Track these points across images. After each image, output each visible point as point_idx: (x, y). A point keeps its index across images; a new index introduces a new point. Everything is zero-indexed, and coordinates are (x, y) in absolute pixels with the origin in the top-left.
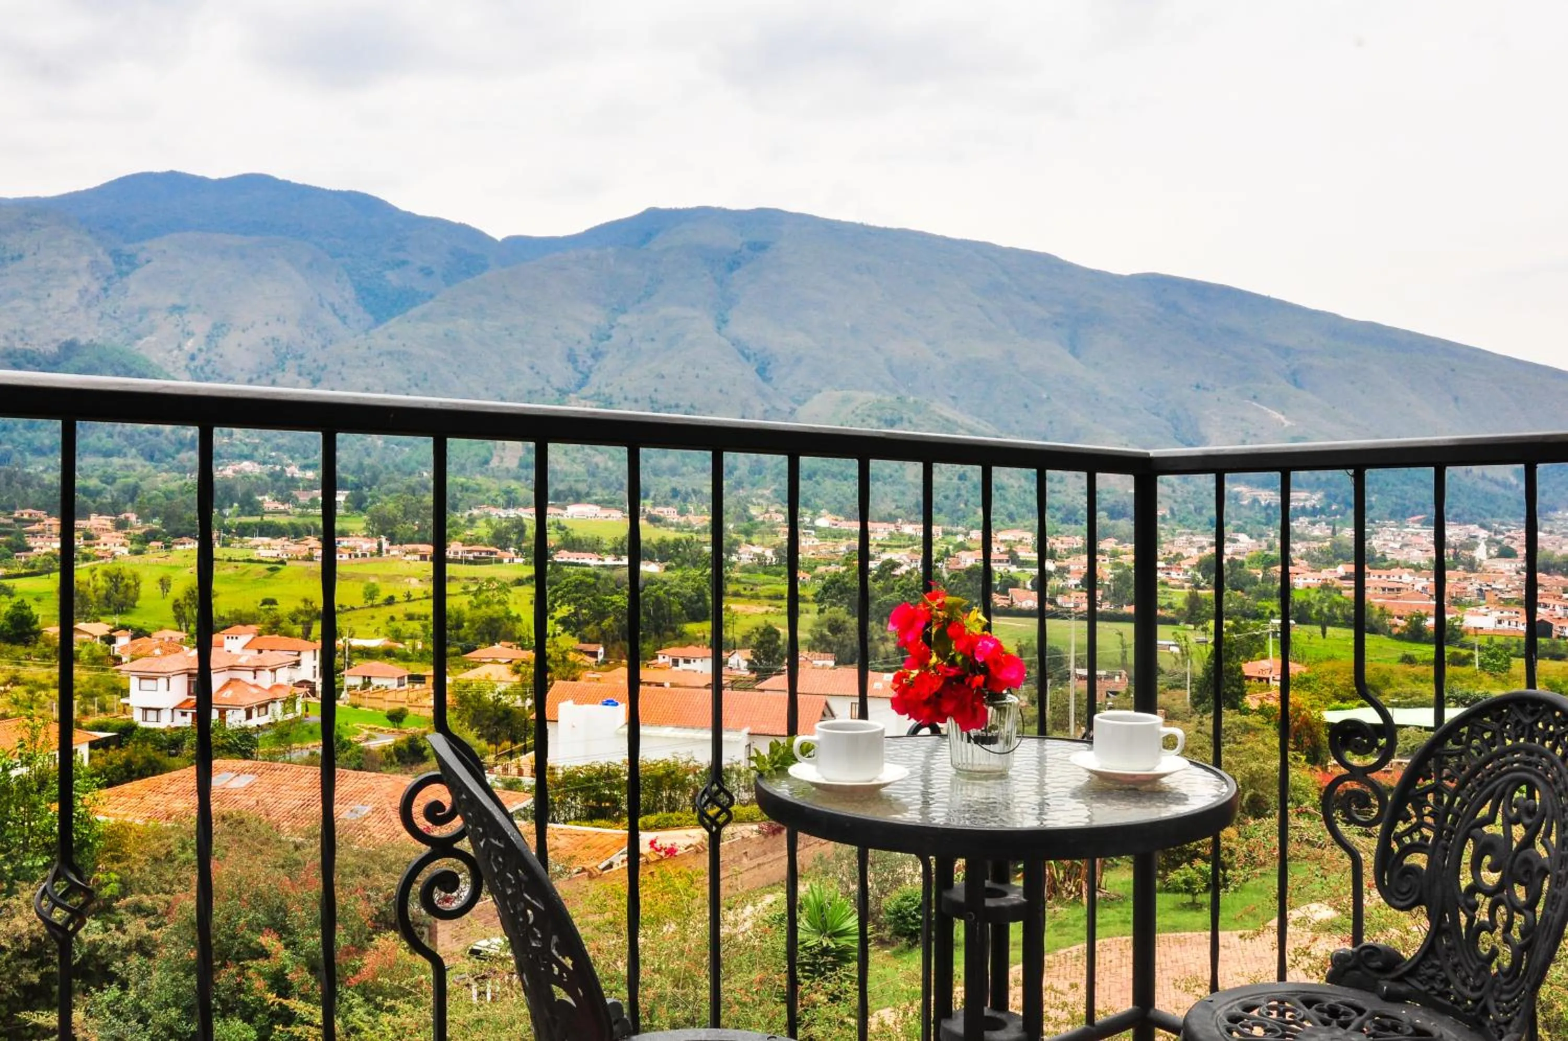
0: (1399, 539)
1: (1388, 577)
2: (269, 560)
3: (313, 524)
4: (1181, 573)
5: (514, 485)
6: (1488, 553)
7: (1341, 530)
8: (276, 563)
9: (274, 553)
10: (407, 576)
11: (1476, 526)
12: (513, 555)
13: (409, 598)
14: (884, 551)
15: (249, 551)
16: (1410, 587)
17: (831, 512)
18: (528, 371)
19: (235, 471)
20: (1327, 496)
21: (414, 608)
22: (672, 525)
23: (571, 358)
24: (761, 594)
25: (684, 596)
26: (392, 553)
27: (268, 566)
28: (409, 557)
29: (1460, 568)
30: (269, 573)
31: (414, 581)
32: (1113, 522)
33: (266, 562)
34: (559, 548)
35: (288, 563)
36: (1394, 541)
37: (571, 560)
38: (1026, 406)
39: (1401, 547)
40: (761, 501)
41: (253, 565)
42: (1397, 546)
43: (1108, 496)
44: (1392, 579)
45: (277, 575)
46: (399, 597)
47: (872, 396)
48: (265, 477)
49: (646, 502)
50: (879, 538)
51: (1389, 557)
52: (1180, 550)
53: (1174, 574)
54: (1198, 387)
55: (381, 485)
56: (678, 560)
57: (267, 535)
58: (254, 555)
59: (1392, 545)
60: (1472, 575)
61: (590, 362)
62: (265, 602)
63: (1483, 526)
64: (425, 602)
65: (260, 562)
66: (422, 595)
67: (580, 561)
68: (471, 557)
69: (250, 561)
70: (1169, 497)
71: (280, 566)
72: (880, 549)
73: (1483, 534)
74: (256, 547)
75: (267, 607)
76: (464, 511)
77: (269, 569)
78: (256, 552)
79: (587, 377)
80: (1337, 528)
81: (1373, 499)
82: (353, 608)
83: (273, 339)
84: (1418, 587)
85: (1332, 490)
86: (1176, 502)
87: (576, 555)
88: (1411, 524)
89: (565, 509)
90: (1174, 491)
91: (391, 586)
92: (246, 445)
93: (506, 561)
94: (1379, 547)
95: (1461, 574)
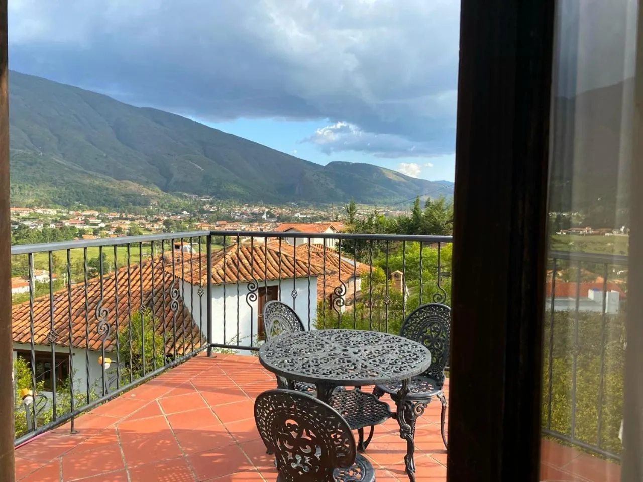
0: (240, 212)
4: (158, 226)
11: (265, 207)
29: (257, 222)
38: (96, 159)
47: (21, 151)
50: (24, 216)
51: (235, 218)
53: (155, 227)
54: (169, 154)
59: (237, 214)
63: (267, 207)
73: (267, 210)
80: (219, 208)
88: (244, 207)
94: (233, 215)
95: (257, 224)
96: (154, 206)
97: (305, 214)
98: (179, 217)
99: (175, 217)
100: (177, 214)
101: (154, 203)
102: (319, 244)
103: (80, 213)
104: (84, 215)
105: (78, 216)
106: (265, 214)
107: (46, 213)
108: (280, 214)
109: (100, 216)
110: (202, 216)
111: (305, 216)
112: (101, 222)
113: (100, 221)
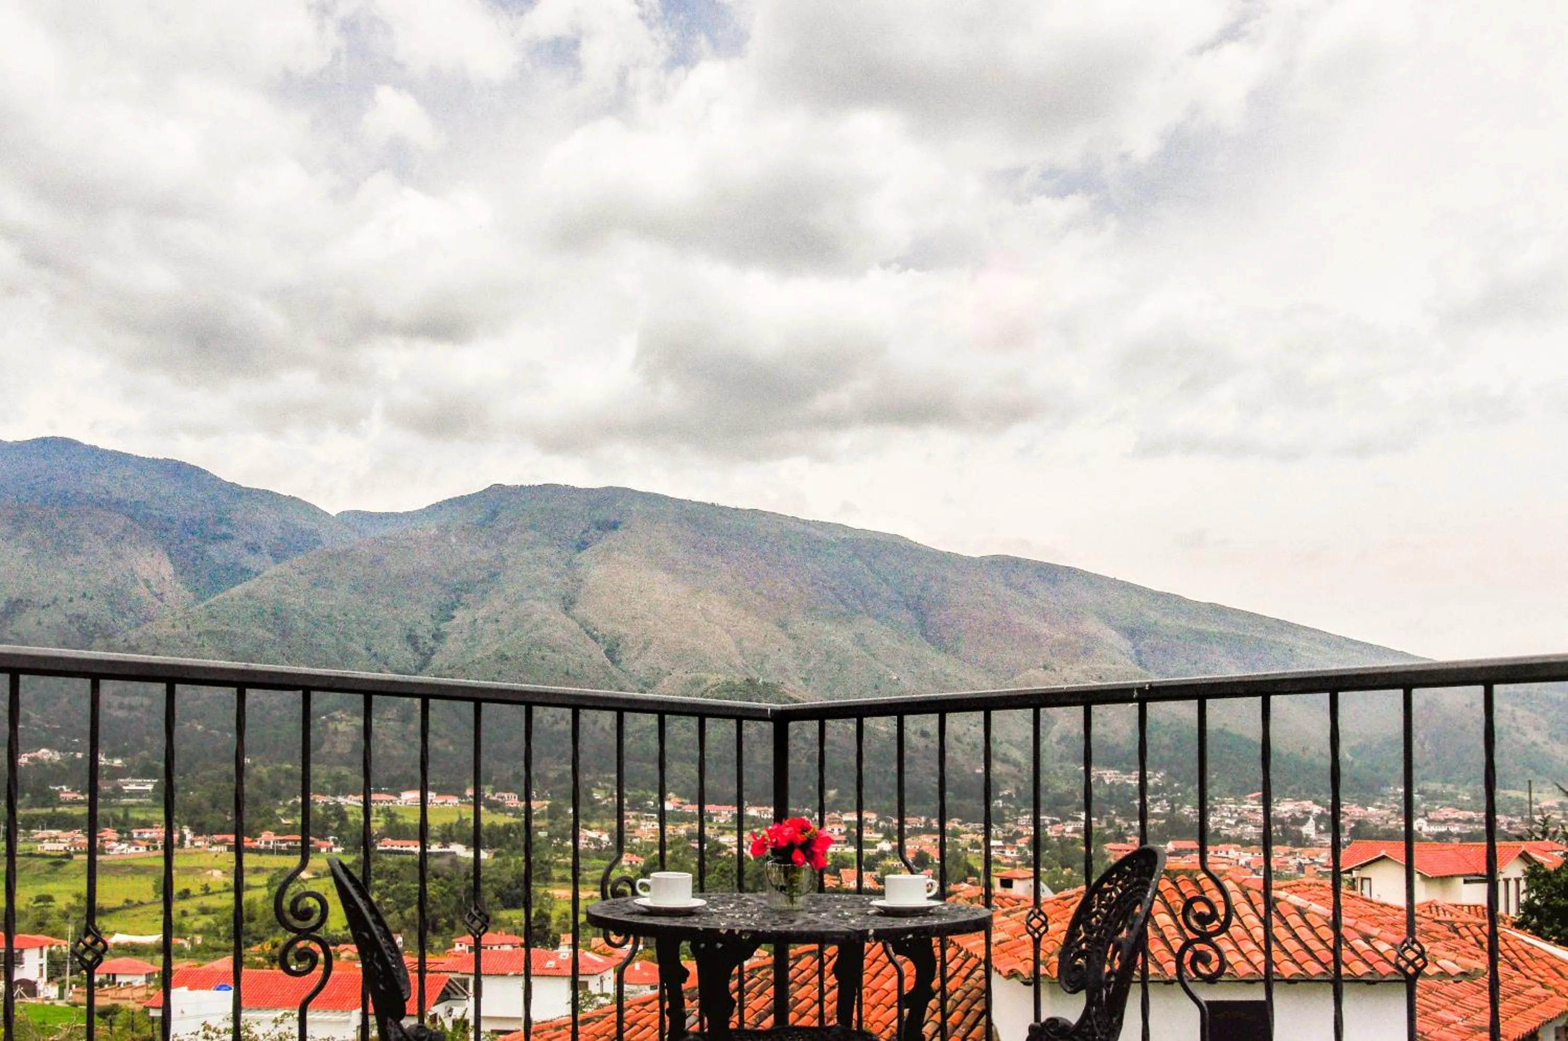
0: (1236, 815)
1: (1216, 852)
2: (53, 854)
3: (112, 815)
4: (1015, 851)
5: (344, 771)
6: (1317, 828)
7: (1180, 808)
8: (62, 856)
9: (61, 847)
10: (210, 869)
11: (1310, 802)
12: (332, 843)
13: (206, 891)
14: (723, 834)
15: (33, 845)
16: (1234, 862)
17: (678, 795)
18: (364, 652)
19: (29, 759)
20: (1169, 774)
21: (211, 902)
22: (510, 810)
23: (412, 639)
24: (589, 879)
25: (503, 883)
26: (196, 844)
27: (49, 861)
28: (215, 848)
29: (1289, 843)
30: (51, 867)
31: (217, 873)
32: (960, 802)
33: (51, 857)
34: (382, 836)
35: (75, 857)
36: (1231, 818)
37: (395, 848)
39: (1237, 824)
40: (607, 785)
41: (34, 860)
42: (1233, 822)
43: (955, 776)
44: (1219, 854)
45: (60, 870)
46: (195, 889)
48: (63, 765)
49: (487, 787)
50: (722, 821)
51: (1223, 832)
52: (1020, 829)
53: (1008, 853)
55: (197, 773)
56: (509, 846)
57: (58, 827)
58: (39, 848)
59: (1228, 821)
60: (1298, 850)
61: (431, 644)
62: (39, 899)
64: (225, 895)
65: (43, 856)
66: (221, 888)
67: (404, 849)
68: (284, 846)
69: (31, 855)
70: (1015, 777)
71: (64, 860)
72: (721, 831)
74: (41, 840)
75: (41, 904)
76: (287, 799)
77: (52, 864)
78: (39, 846)
79: (429, 658)
80: (1177, 805)
81: (1214, 776)
82: (141, 904)
83: (79, 617)
84: (1242, 862)
85: (1175, 768)
86: (1022, 781)
87: (400, 842)
88: (1249, 801)
89: (398, 795)
90: (1020, 771)
91: (190, 878)
92: (45, 730)
93: (323, 850)
94: (1215, 823)
95: (1287, 848)
96: (1008, 798)
97: (1444, 822)
98: (1069, 829)
99: (1059, 827)
100: (1064, 820)
101: (1006, 793)
102: (1476, 907)
103: (837, 816)
104: (846, 822)
105: (833, 823)
106: (1311, 822)
107: (766, 816)
108: (1358, 823)
109: (881, 824)
110: (1129, 825)
111: (1443, 829)
112: (883, 838)
113: (880, 836)
